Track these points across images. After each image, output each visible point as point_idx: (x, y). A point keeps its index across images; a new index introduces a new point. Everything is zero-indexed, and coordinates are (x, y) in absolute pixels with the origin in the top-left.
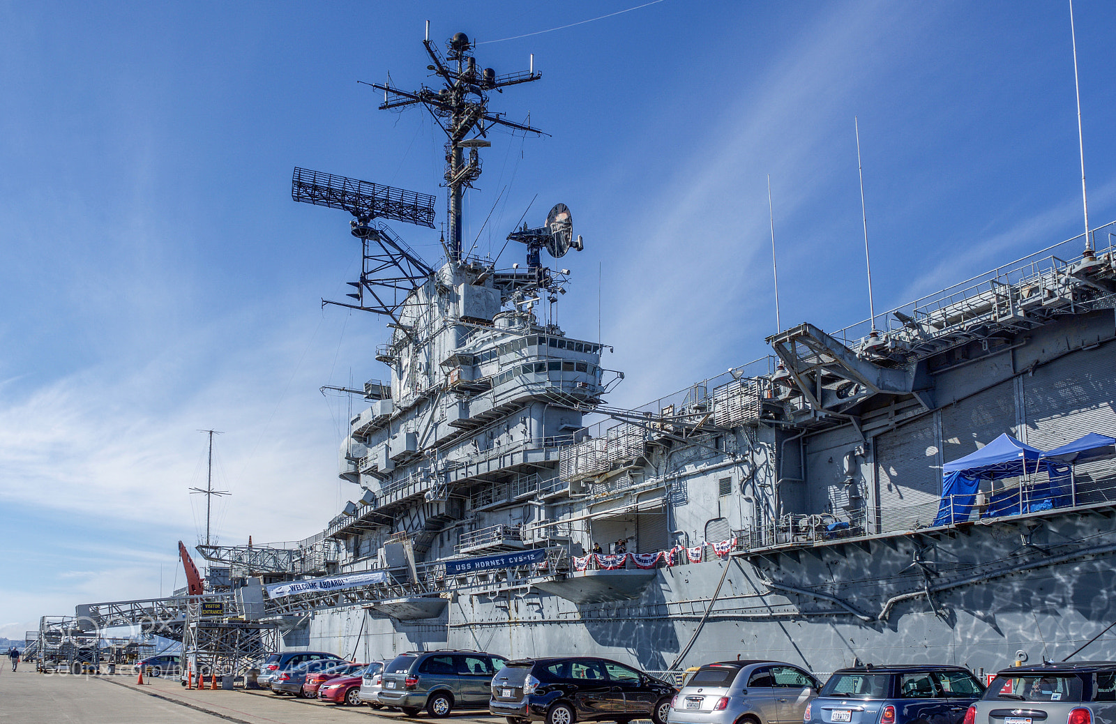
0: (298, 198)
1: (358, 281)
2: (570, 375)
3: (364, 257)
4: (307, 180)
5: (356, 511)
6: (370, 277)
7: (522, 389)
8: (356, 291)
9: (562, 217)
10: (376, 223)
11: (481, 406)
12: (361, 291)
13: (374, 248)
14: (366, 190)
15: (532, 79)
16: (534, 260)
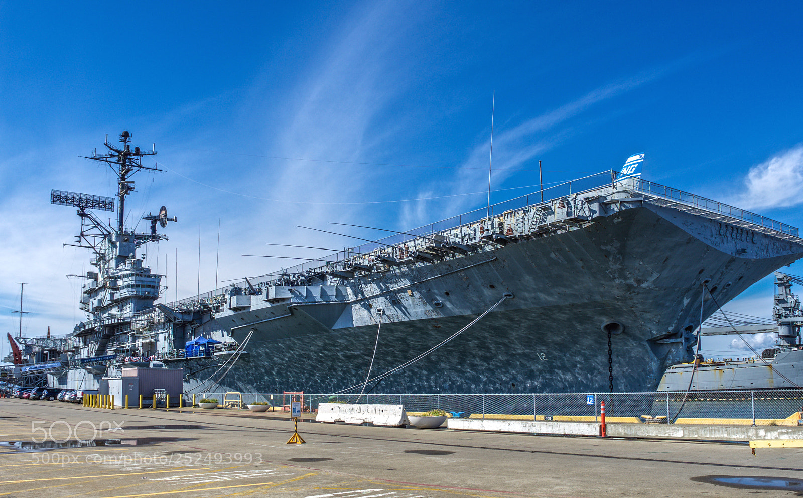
0: (53, 202)
1: (79, 235)
2: (144, 289)
3: (82, 225)
4: (57, 194)
5: (84, 326)
6: (84, 234)
7: (127, 293)
8: (78, 239)
9: (163, 212)
10: (87, 211)
11: (117, 296)
12: (80, 239)
13: (87, 221)
14: (83, 197)
15: (153, 154)
16: (153, 229)
